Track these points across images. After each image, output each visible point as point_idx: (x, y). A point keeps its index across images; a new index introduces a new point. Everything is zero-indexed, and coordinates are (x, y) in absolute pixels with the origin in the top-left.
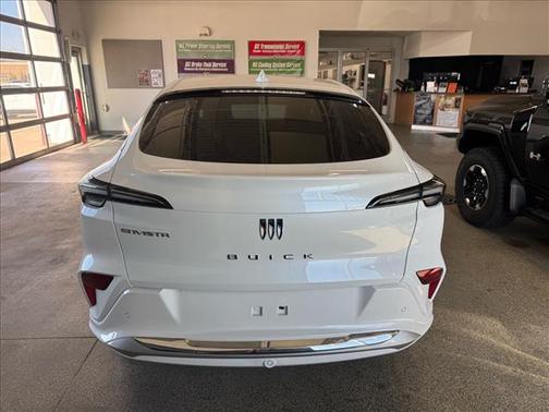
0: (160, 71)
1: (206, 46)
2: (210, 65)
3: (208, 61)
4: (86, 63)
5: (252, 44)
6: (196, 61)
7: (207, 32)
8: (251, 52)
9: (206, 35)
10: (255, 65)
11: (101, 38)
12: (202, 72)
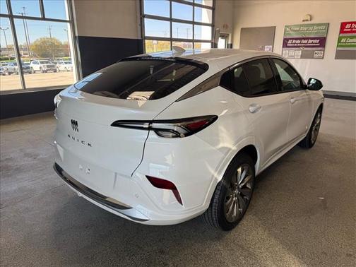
0: (271, 46)
1: (305, 28)
2: (306, 41)
3: (305, 39)
4: (230, 43)
5: (343, 25)
6: (296, 39)
7: (309, 18)
8: (342, 31)
9: (307, 20)
10: (343, 40)
11: (241, 27)
12: (299, 47)
